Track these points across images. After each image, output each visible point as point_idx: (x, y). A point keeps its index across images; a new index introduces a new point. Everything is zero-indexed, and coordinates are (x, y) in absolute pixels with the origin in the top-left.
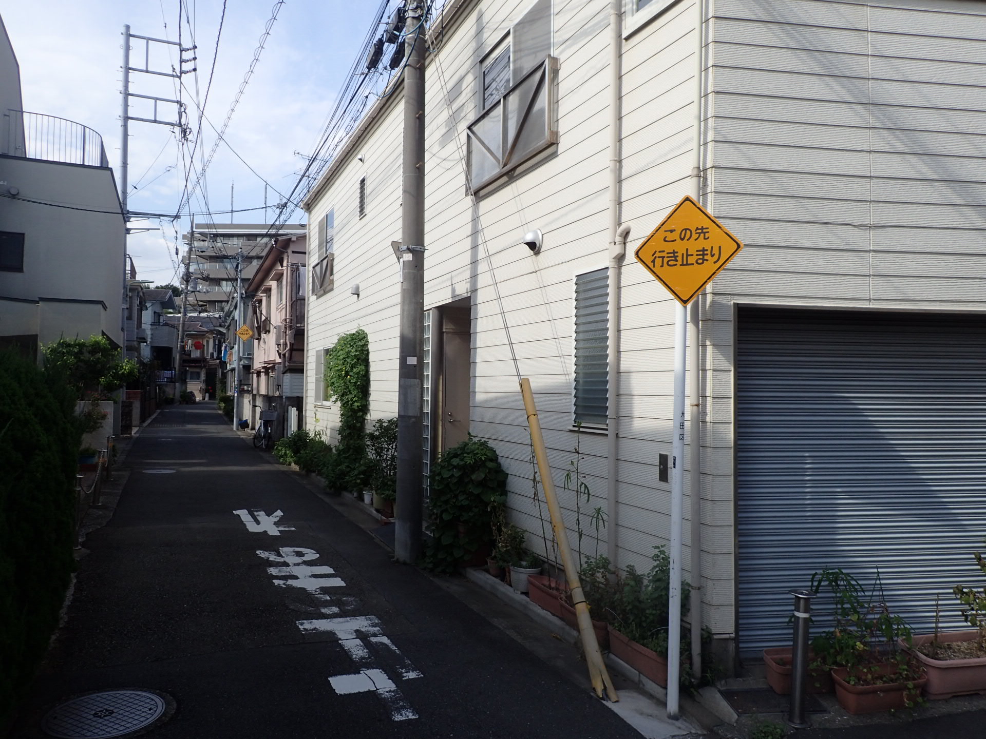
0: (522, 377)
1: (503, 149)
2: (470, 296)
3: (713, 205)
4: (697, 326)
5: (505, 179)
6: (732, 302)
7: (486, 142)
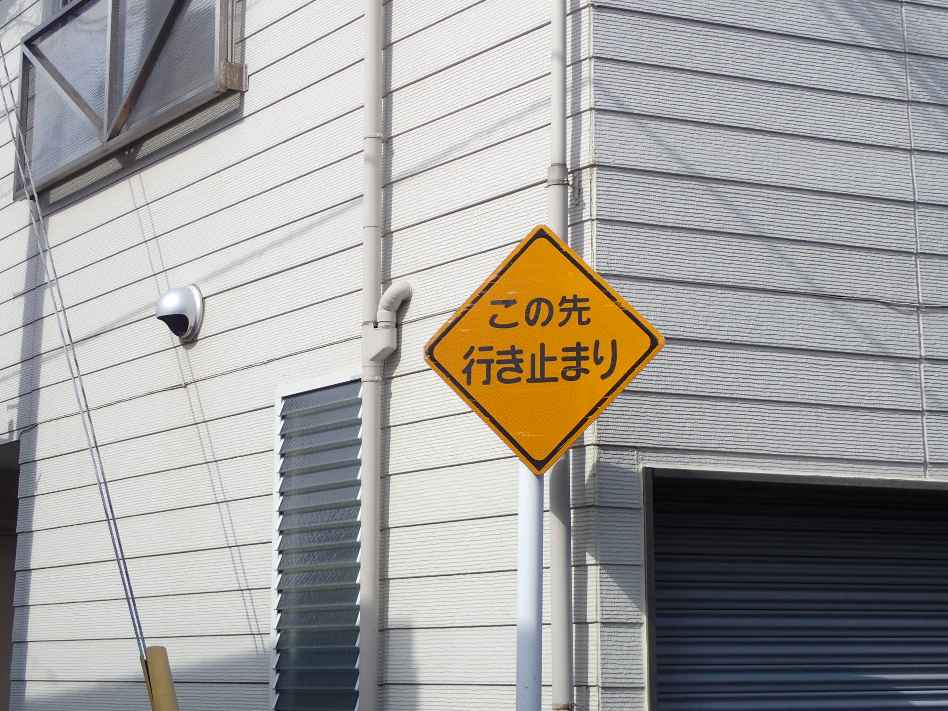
0: (149, 643)
1: (110, 96)
2: (18, 442)
3: (595, 248)
4: (566, 520)
5: (113, 165)
6: (641, 466)
7: (69, 78)
